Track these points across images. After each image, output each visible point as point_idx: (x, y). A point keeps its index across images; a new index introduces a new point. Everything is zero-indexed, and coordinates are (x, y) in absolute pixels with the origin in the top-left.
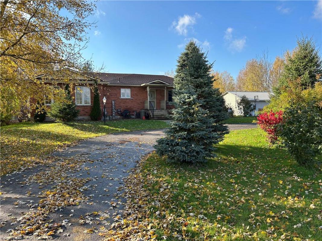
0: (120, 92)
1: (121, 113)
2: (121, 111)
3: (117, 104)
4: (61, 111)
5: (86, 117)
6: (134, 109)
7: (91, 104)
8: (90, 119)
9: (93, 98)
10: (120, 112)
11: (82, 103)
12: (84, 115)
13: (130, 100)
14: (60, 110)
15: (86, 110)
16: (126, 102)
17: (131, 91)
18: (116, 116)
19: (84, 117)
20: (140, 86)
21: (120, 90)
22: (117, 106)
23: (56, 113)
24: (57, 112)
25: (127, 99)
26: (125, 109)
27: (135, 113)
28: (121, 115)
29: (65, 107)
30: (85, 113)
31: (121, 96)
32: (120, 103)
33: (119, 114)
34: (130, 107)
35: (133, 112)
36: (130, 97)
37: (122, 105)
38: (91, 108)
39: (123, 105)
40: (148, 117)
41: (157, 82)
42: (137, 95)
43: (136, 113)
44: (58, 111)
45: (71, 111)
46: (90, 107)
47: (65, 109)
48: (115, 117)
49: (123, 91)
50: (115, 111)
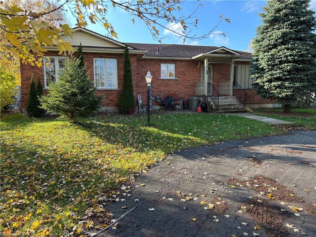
0: (160, 69)
1: (162, 102)
2: (160, 99)
3: (155, 88)
4: (67, 99)
5: (111, 109)
6: (180, 96)
7: (119, 88)
8: (117, 111)
9: (122, 78)
10: (159, 101)
11: (104, 86)
12: (108, 105)
13: (175, 81)
14: (64, 97)
15: (111, 98)
16: (168, 84)
17: (176, 67)
18: (154, 106)
19: (107, 108)
20: (190, 59)
21: (160, 65)
22: (155, 90)
23: (58, 103)
24: (59, 101)
25: (169, 80)
26: (167, 96)
27: (181, 102)
28: (162, 104)
29: (74, 90)
30: (110, 102)
31: (162, 75)
32: (159, 86)
33: (158, 103)
34: (175, 92)
35: (179, 99)
36: (174, 78)
37: (162, 88)
38: (118, 94)
39: (164, 89)
40: (205, 108)
41: (220, 52)
42: (185, 75)
43: (183, 101)
44: (61, 99)
45: (86, 99)
46: (116, 91)
47: (74, 94)
48: (152, 108)
49: (164, 67)
50: (153, 98)
